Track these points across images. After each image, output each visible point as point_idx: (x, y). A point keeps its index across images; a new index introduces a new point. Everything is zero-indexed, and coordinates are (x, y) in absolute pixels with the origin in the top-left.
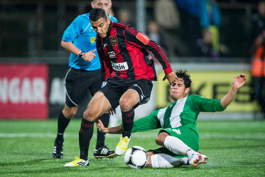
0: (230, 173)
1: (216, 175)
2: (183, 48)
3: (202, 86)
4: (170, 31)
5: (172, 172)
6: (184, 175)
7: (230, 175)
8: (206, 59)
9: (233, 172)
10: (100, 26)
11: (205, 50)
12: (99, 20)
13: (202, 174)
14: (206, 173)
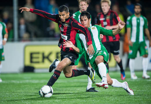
0: (67, 102)
1: (59, 103)
2: (39, 33)
3: (50, 54)
4: (32, 23)
5: (34, 102)
6: (41, 103)
7: (67, 103)
8: (52, 38)
9: (68, 101)
10: (62, 15)
11: (51, 33)
12: (63, 12)
13: (51, 103)
14: (53, 102)
